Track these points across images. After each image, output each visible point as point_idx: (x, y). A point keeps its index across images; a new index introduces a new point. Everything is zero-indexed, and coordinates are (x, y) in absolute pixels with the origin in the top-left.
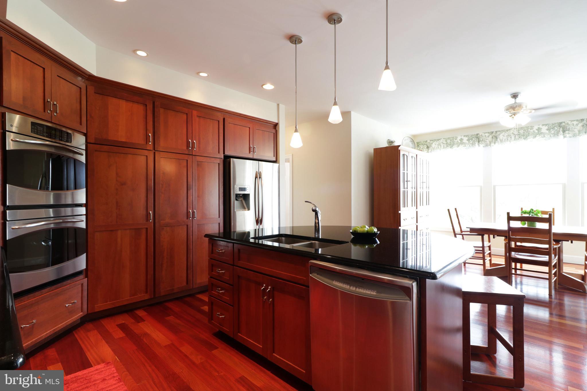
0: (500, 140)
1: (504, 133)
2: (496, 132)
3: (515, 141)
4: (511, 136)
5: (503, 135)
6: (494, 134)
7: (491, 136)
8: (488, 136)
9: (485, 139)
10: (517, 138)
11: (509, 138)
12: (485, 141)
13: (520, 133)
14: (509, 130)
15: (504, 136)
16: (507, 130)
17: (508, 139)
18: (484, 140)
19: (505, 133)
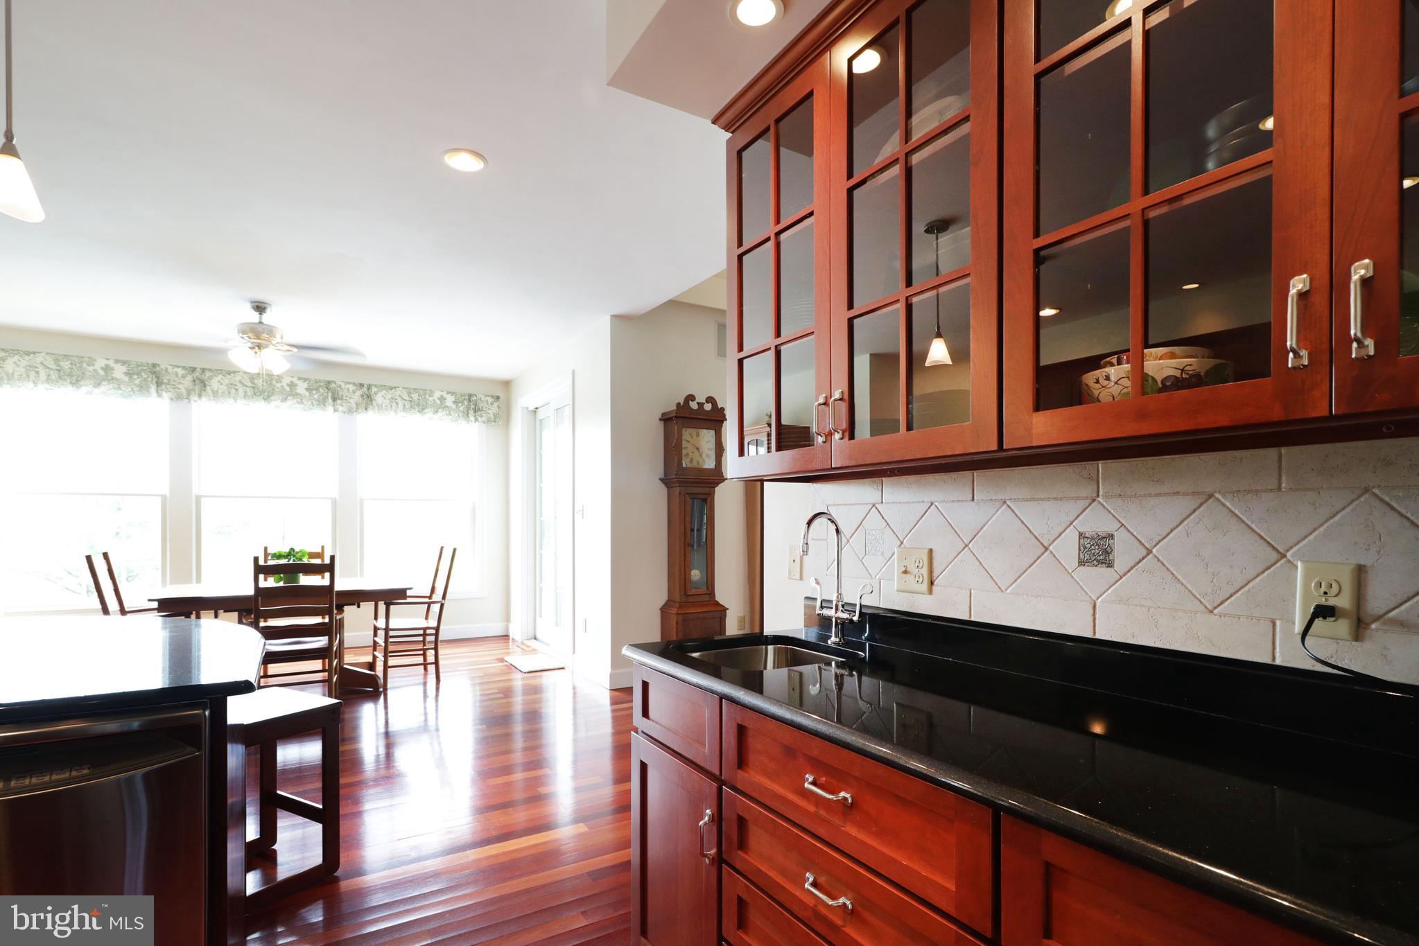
0: (213, 391)
1: (220, 376)
2: (203, 370)
3: (245, 399)
4: (236, 387)
5: (219, 381)
6: (197, 374)
7: (189, 378)
8: (184, 377)
9: (174, 381)
10: (250, 394)
11: (233, 391)
12: (174, 385)
13: (255, 384)
14: (231, 373)
15: (221, 384)
16: (229, 373)
17: (229, 393)
18: (172, 383)
19: (224, 378)
